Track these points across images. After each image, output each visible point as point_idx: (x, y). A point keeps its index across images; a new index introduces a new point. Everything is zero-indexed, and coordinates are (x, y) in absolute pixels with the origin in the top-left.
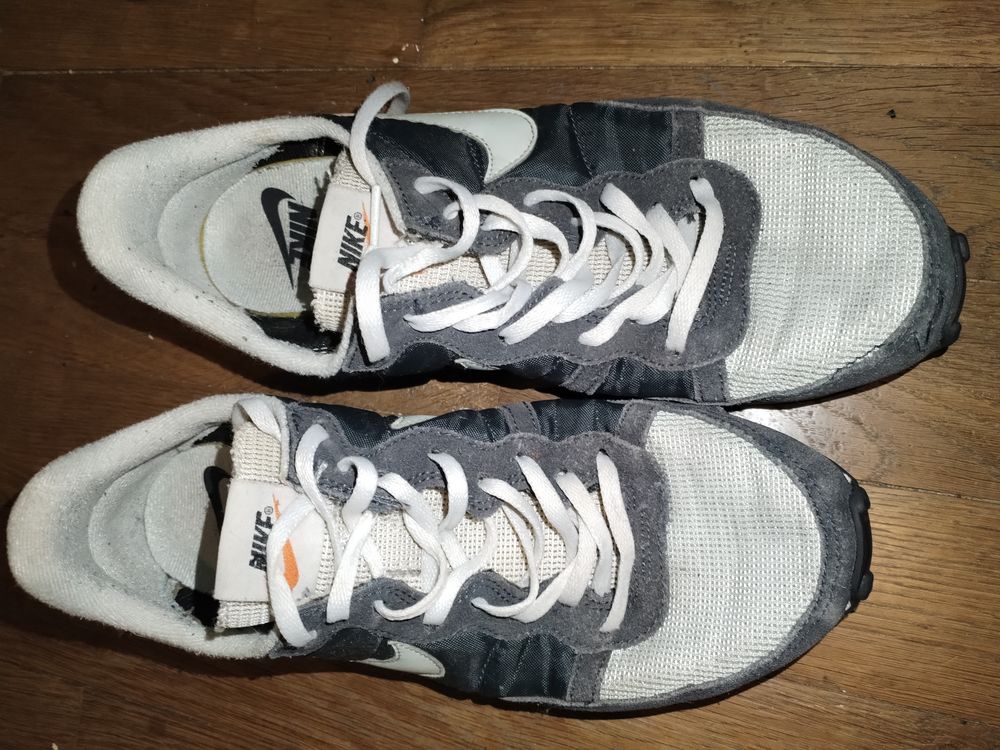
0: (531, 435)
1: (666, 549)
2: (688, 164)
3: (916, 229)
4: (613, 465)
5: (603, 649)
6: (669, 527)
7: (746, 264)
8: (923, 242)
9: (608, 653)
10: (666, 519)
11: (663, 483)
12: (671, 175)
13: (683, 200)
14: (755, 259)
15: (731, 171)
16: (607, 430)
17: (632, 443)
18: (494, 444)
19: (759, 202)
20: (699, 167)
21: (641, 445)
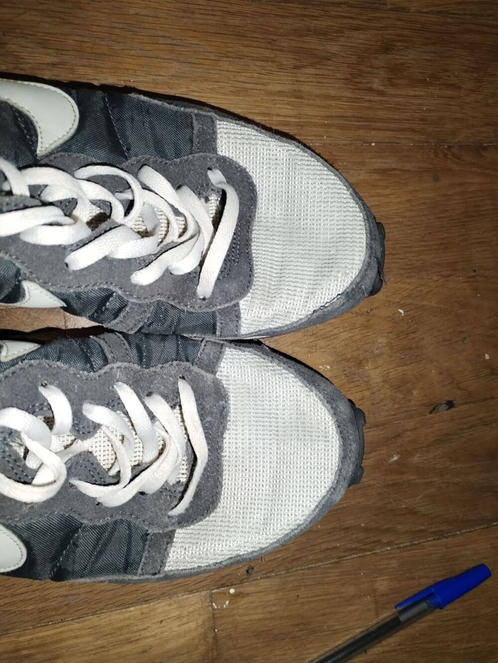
0: (126, 364)
1: (222, 451)
2: (205, 158)
3: (360, 216)
4: (190, 388)
5: (170, 528)
6: (226, 435)
7: (248, 237)
8: (365, 225)
9: (173, 532)
10: (224, 428)
11: (226, 402)
12: (193, 165)
13: (202, 186)
14: (253, 232)
15: (237, 166)
16: (188, 360)
17: (207, 371)
18: (97, 374)
19: (256, 191)
20: (214, 160)
21: (214, 372)
